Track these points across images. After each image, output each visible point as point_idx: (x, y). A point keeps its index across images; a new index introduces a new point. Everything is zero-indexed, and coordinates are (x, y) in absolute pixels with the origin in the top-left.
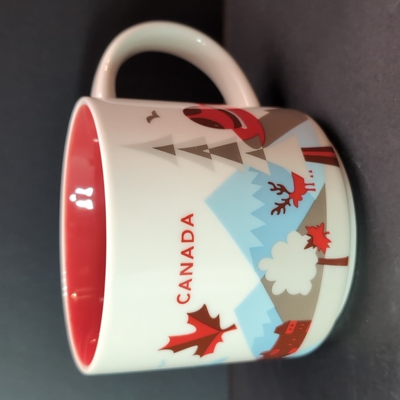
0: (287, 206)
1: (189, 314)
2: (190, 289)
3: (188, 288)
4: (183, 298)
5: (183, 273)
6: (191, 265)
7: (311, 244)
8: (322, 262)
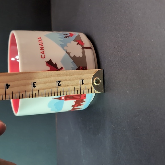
0: (69, 37)
1: (47, 62)
2: (44, 54)
3: (43, 54)
4: (43, 57)
5: (41, 49)
6: (43, 48)
7: (78, 44)
8: (83, 48)
